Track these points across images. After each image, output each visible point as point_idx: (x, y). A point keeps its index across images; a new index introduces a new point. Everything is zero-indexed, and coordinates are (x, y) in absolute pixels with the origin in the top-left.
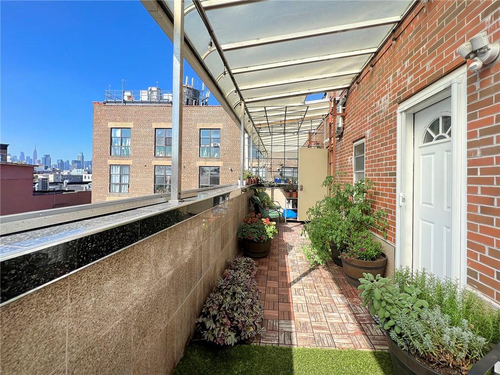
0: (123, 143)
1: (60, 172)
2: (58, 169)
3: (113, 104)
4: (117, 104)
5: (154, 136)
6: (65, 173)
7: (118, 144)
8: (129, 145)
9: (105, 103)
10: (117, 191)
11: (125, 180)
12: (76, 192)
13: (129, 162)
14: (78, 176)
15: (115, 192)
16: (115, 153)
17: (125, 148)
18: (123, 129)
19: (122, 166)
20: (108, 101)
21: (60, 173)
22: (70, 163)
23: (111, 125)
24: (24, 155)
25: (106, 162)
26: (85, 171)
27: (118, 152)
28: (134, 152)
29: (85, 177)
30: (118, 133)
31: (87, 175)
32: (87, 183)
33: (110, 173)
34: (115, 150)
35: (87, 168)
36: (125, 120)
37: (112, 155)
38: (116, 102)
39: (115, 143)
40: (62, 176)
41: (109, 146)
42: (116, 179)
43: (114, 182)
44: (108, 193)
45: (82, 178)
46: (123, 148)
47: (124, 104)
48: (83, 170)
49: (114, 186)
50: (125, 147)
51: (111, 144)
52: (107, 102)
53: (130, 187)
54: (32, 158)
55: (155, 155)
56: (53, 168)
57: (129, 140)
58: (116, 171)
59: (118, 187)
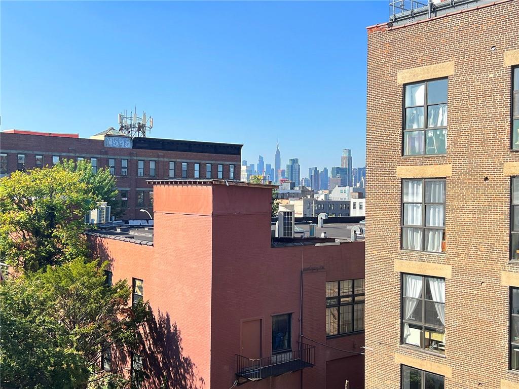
0: (430, 121)
1: (313, 193)
2: (310, 189)
3: (408, 22)
4: (415, 21)
5: (508, 92)
6: (321, 197)
7: (418, 125)
8: (445, 124)
9: (390, 25)
10: (418, 246)
11: (436, 218)
12: (338, 241)
13: (445, 170)
14: (342, 203)
15: (413, 250)
16: (413, 148)
17: (435, 134)
18: (430, 83)
19: (428, 182)
20: (397, 16)
21: (312, 196)
22: (330, 175)
23: (404, 76)
24: (263, 162)
25: (393, 171)
26: (354, 191)
27: (419, 146)
28: (455, 143)
29: (355, 204)
30: (419, 96)
31: (358, 201)
32: (357, 220)
33: (402, 200)
34: (412, 139)
35: (358, 185)
36: (435, 59)
37: (405, 154)
38: (413, 16)
39: (412, 122)
40: (317, 202)
41: (400, 131)
42: (414, 217)
43: (410, 223)
44: (399, 250)
45: (349, 208)
46: (430, 134)
47: (433, 15)
48: (351, 189)
49: (410, 233)
50: (435, 129)
51: (404, 128)
52: (396, 20)
53: (447, 236)
54: (273, 167)
55: (511, 147)
56: (303, 187)
57: (443, 112)
58: (415, 195)
59: (419, 236)
